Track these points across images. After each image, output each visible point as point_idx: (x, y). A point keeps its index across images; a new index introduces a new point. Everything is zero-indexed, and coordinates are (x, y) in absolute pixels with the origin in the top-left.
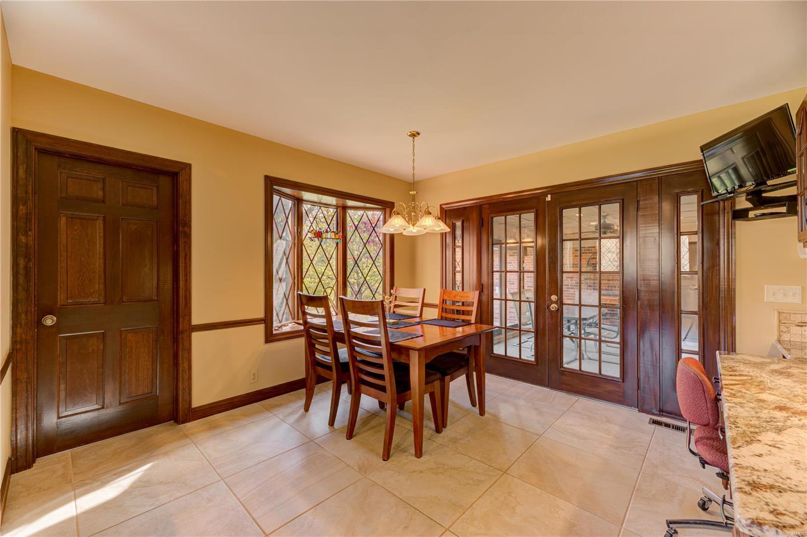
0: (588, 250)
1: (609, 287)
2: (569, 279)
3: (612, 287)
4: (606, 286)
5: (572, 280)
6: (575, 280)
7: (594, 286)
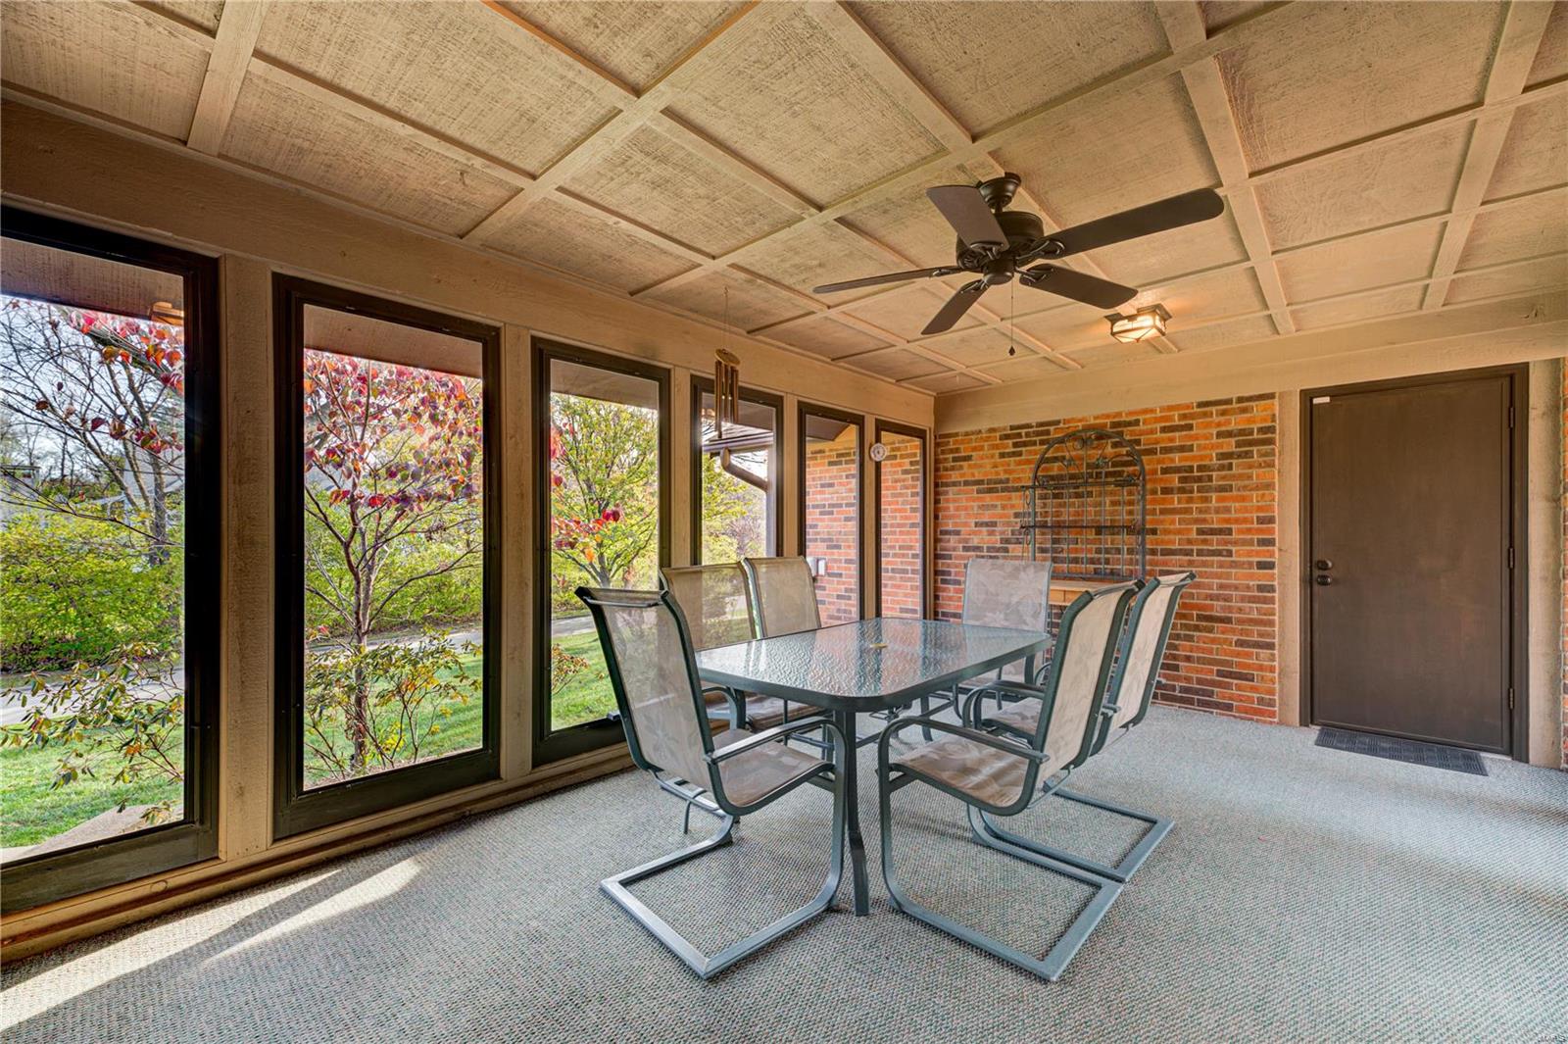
0: (1038, 434)
1: (1099, 551)
2: (984, 529)
3: (1107, 551)
4: (1090, 551)
5: (991, 533)
6: (1003, 533)
7: (1055, 551)
